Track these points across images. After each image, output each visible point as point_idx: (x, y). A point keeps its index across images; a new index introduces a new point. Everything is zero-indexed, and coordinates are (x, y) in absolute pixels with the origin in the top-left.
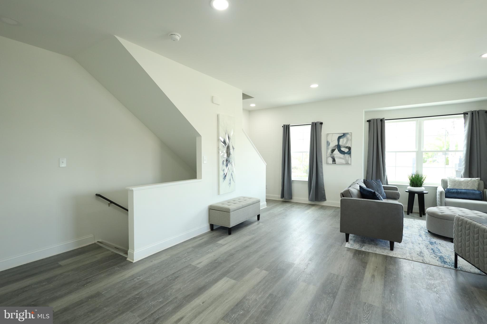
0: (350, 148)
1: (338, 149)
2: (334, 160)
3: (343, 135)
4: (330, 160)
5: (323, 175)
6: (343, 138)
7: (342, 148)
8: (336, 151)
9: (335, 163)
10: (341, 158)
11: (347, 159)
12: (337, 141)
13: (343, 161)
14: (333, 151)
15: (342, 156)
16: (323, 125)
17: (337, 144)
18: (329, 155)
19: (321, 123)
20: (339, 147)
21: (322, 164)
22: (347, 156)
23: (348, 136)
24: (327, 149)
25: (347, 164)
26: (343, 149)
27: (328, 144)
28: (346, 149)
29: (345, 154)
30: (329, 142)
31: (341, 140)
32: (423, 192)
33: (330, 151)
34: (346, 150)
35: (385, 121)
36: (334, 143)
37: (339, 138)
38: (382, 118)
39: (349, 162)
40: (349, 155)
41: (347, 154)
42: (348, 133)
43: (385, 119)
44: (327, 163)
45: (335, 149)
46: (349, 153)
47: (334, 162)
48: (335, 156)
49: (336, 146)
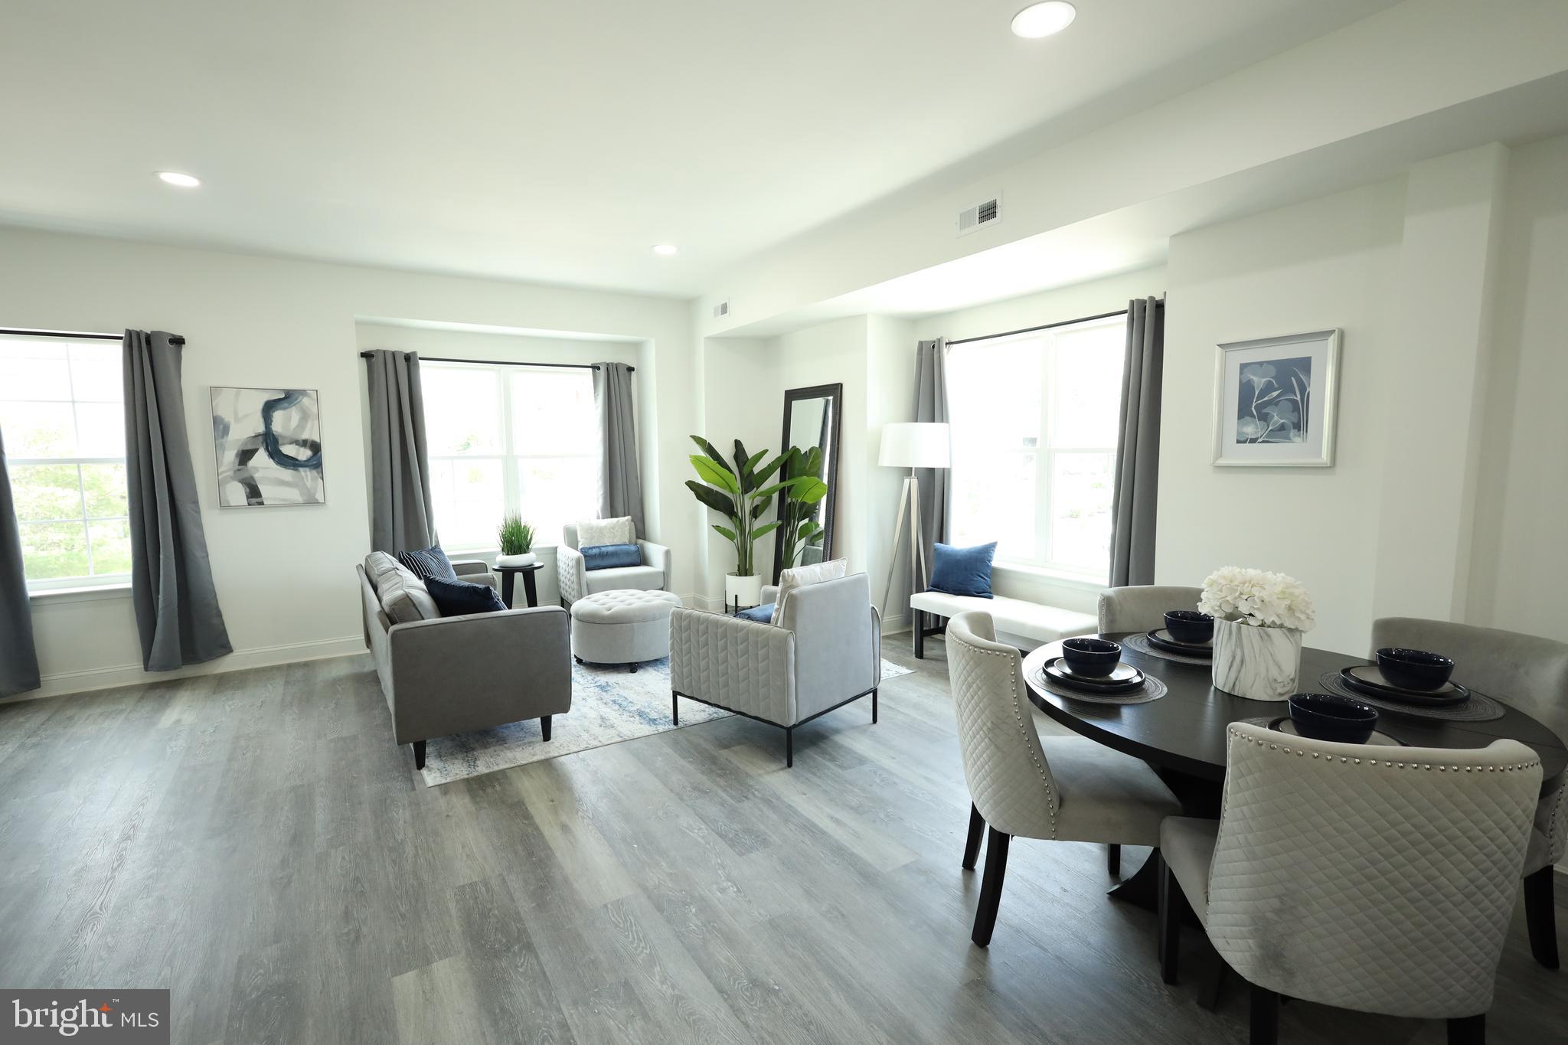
0: (316, 448)
1: (267, 449)
2: (253, 492)
3: (283, 396)
4: (237, 493)
5: (208, 556)
6: (284, 409)
7: (283, 444)
8: (261, 460)
9: (262, 503)
10: (283, 483)
11: (309, 484)
12: (261, 420)
13: (294, 495)
14: (245, 456)
15: (286, 474)
16: (186, 351)
17: (261, 429)
18: (231, 473)
19: (178, 341)
20: (270, 442)
21: (198, 512)
22: (306, 474)
23: (305, 401)
24: (219, 447)
25: (311, 502)
26: (288, 450)
27: (220, 427)
28: (302, 449)
29: (301, 469)
30: (223, 419)
31: (278, 416)
32: (532, 565)
33: (230, 456)
34: (304, 454)
35: (420, 361)
36: (246, 426)
37: (269, 408)
38: (408, 351)
39: (319, 497)
40: (314, 472)
41: (307, 469)
42: (303, 393)
43: (419, 355)
44: (224, 506)
45: (255, 451)
46: (315, 462)
47: (254, 500)
48: (256, 476)
49: (256, 436)
